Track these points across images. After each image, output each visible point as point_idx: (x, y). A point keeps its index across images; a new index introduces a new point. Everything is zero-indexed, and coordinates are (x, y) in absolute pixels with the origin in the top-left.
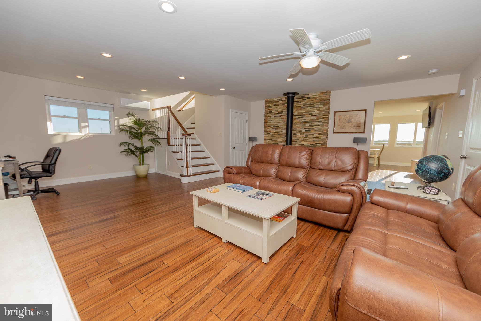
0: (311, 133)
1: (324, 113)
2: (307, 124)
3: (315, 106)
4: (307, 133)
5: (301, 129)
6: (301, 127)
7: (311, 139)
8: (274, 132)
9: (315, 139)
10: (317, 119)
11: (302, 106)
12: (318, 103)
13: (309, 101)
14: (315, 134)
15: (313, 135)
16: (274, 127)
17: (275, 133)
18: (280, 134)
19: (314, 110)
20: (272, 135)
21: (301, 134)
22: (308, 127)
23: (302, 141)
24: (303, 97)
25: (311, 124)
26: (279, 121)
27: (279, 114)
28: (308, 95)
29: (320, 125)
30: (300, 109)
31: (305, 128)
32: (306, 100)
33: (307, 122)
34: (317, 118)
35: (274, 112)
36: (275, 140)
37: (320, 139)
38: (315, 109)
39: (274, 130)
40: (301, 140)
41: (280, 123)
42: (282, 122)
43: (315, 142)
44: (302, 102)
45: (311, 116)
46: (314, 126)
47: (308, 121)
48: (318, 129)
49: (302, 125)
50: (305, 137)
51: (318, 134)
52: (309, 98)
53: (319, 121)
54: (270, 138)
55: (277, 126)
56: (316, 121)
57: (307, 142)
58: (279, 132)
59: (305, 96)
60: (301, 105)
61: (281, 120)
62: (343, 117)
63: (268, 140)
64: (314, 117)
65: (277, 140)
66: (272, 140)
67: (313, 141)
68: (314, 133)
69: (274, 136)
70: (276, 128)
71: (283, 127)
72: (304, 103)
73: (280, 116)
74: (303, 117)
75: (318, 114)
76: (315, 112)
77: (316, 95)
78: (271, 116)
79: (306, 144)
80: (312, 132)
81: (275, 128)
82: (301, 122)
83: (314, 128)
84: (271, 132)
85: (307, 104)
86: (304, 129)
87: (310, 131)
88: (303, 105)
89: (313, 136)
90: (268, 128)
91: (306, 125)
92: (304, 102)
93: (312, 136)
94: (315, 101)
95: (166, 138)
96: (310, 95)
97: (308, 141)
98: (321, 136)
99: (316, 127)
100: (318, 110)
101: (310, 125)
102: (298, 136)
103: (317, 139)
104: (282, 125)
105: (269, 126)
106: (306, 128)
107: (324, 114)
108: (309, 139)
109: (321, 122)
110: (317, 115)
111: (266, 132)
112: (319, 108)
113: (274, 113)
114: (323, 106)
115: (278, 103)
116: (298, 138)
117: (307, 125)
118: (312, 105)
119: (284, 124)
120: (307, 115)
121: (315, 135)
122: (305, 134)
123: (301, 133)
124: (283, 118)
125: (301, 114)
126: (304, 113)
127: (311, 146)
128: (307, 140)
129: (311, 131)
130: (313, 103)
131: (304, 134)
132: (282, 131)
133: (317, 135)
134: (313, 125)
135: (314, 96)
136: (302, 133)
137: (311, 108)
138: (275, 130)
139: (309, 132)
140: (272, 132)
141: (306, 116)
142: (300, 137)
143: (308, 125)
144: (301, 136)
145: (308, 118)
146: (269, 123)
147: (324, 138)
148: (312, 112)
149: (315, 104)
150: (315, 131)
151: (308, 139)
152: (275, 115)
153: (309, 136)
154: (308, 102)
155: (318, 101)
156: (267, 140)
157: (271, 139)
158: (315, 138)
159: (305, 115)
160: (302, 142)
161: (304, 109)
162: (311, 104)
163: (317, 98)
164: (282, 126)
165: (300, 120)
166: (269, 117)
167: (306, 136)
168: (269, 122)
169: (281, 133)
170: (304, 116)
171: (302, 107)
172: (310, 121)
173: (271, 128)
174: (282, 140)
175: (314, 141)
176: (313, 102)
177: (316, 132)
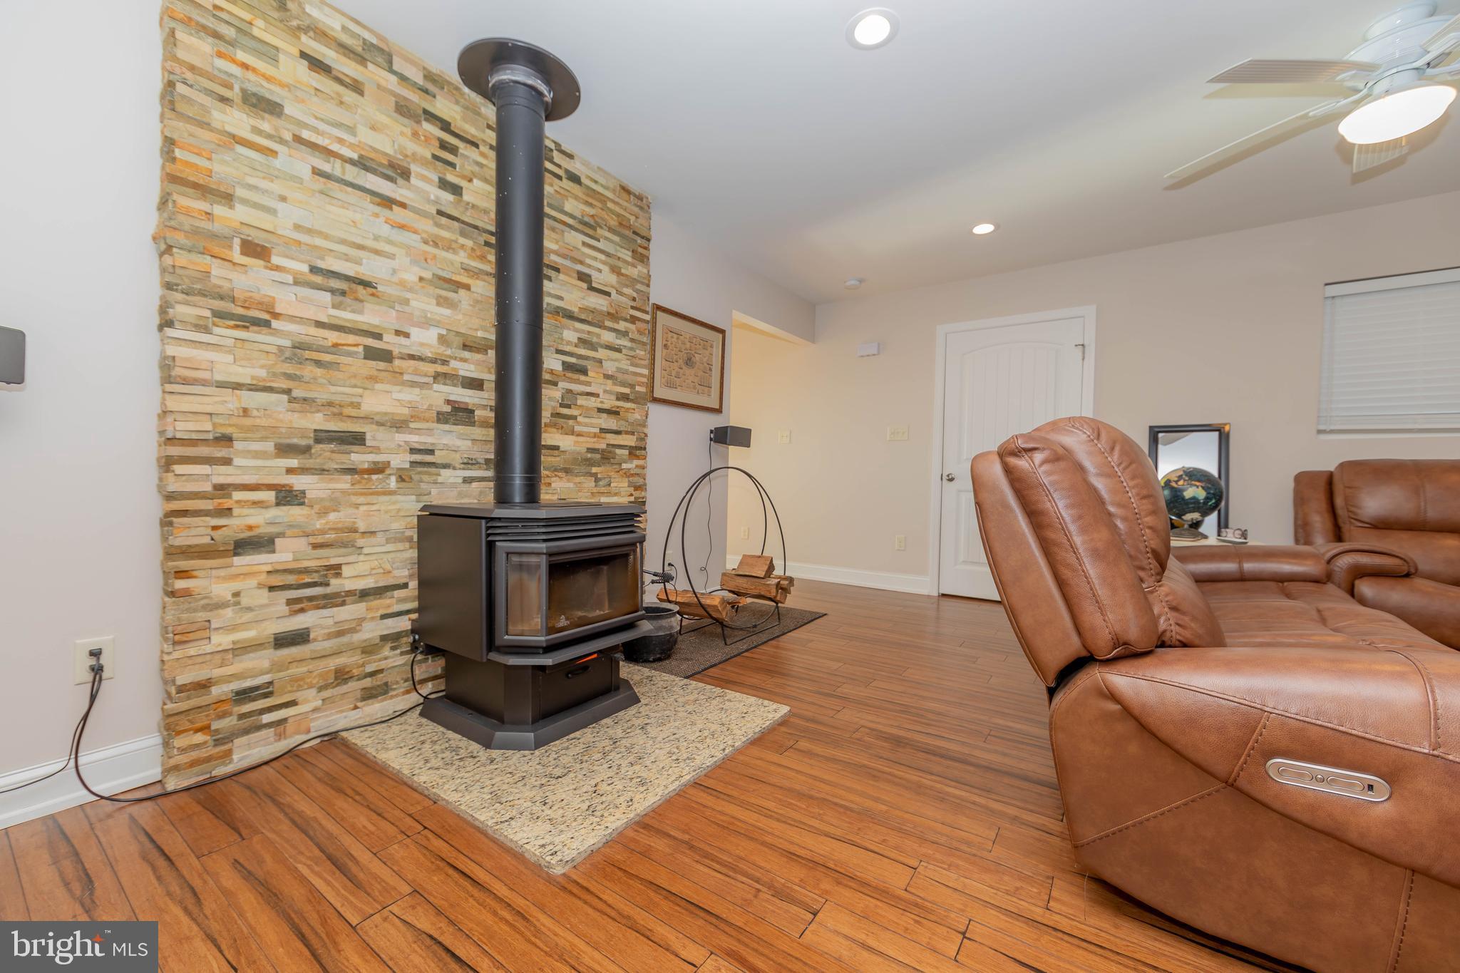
0: (588, 384)
1: (635, 295)
2: (567, 328)
3: (598, 240)
4: (571, 381)
7: (588, 420)
8: (325, 319)
9: (605, 422)
10: (610, 315)
12: (610, 230)
13: (576, 198)
14: (605, 391)
15: (598, 396)
16: (318, 279)
17: (333, 337)
18: (386, 356)
19: (596, 259)
20: (299, 346)
22: (576, 345)
25: (589, 333)
26: (376, 238)
27: (370, 177)
28: (571, 156)
29: (624, 351)
31: (561, 347)
32: (560, 178)
33: (570, 316)
34: (611, 311)
35: (315, 130)
36: (330, 404)
37: (623, 423)
38: (603, 257)
39: (321, 305)
41: (377, 252)
42: (402, 260)
43: (609, 435)
45: (584, 285)
46: (600, 350)
47: (576, 310)
48: (619, 370)
50: (562, 405)
51: (618, 397)
52: (578, 180)
53: (616, 326)
54: (262, 373)
55: (352, 274)
56: (608, 323)
57: (572, 433)
58: (378, 336)
59: (557, 157)
61: (385, 230)
62: (675, 336)
63: (237, 386)
64: (602, 303)
65: (357, 406)
66: (296, 393)
67: (597, 430)
68: (603, 387)
69: (318, 363)
70: (343, 293)
71: (413, 303)
73: (388, 202)
75: (613, 293)
76: (600, 271)
77: (603, 181)
78: (274, 153)
79: (568, 449)
80: (594, 379)
81: (333, 291)
83: (601, 362)
84: (276, 316)
85: (567, 207)
86: (558, 352)
87: (584, 371)
89: (600, 406)
90: (236, 255)
91: (565, 334)
93: (592, 403)
94: (599, 210)
96: (577, 167)
97: (577, 428)
98: (628, 410)
99: (608, 359)
100: (612, 269)
101: (582, 336)
103: (611, 423)
104: (402, 284)
105: (255, 250)
106: (566, 348)
107: (634, 299)
108: (580, 419)
109: (625, 334)
110: (608, 294)
111: (202, 293)
112: (617, 262)
113: (306, 134)
114: (630, 259)
115: (360, 68)
117: (569, 336)
118: (589, 228)
119: (421, 279)
120: (568, 272)
121: (610, 402)
122: (561, 385)
124: (415, 232)
127: (589, 455)
128: (571, 422)
129: (589, 374)
130: (593, 222)
131: (555, 384)
132: (407, 335)
133: (614, 397)
134: (595, 340)
135: (596, 182)
137: (584, 244)
138: (334, 307)
139: (583, 378)
140: (293, 319)
141: (562, 276)
143: (574, 337)
145: (573, 295)
146: (240, 213)
147: (639, 417)
148: (589, 266)
149: (598, 230)
150: (607, 377)
151: (575, 418)
152: (326, 167)
153: (581, 401)
154: (571, 200)
155: (614, 221)
156: (221, 385)
157: (284, 384)
158: (605, 415)
162: (586, 219)
163: (610, 205)
164: (409, 295)
167: (568, 399)
168: (245, 202)
169: (390, 342)
172: (583, 317)
173: (278, 268)
174: (406, 411)
175: (603, 430)
176: (591, 217)
177: (609, 385)
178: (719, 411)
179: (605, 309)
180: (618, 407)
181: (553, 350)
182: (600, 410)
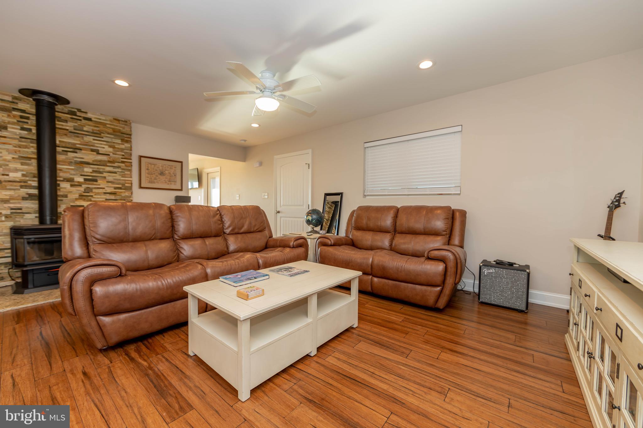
0: (99, 185)
1: (123, 154)
2: (87, 167)
3: (103, 138)
4: (89, 184)
5: (72, 176)
6: (72, 172)
7: (99, 196)
9: (108, 197)
10: (109, 162)
11: (71, 129)
12: (108, 134)
13: (89, 125)
14: (107, 187)
15: (104, 188)
19: (101, 144)
21: (72, 186)
22: (91, 173)
23: (76, 199)
24: (72, 113)
25: (98, 168)
28: (86, 113)
29: (118, 173)
30: (66, 135)
31: (83, 174)
32: (80, 120)
33: (88, 163)
34: (110, 160)
37: (119, 197)
38: (105, 143)
40: (74, 197)
42: (4, 153)
44: (70, 122)
45: (95, 153)
46: (104, 173)
47: (91, 161)
48: (115, 179)
49: (73, 168)
50: (84, 192)
51: (115, 188)
52: (89, 119)
53: (113, 165)
56: (108, 164)
57: (90, 200)
59: (78, 114)
60: (67, 128)
62: (153, 165)
64: (105, 158)
67: (104, 200)
68: (107, 185)
72: (74, 126)
74: (76, 152)
75: (111, 154)
76: (104, 148)
77: (104, 118)
80: (101, 183)
82: (71, 162)
83: (105, 177)
85: (85, 129)
86: (81, 175)
87: (96, 181)
88: (75, 129)
89: (105, 191)
91: (86, 169)
92: (76, 123)
93: (101, 191)
94: (102, 128)
96: (89, 115)
97: (93, 199)
98: (121, 192)
99: (109, 176)
100: (110, 147)
101: (95, 169)
102: (65, 188)
103: (113, 197)
104: (5, 160)
106: (86, 174)
107: (123, 155)
108: (94, 196)
109: (119, 167)
110: (109, 155)
112: (113, 144)
114: (120, 142)
116: (66, 194)
117: (88, 170)
118: (97, 134)
120: (86, 149)
121: (109, 190)
122: (83, 186)
123: (73, 183)
125: (70, 146)
126: (78, 146)
128: (90, 198)
129: (99, 181)
130: (98, 132)
131: (81, 186)
132: (7, 175)
133: (113, 189)
134: (101, 170)
135: (100, 119)
136: (76, 184)
137: (94, 140)
139: (95, 183)
141: (83, 151)
142: (71, 192)
143: (91, 170)
144: (73, 189)
145: (89, 157)
147: (128, 194)
148: (97, 147)
149: (102, 135)
150: (108, 182)
151: (92, 196)
153: (94, 190)
154: (87, 126)
155: (110, 131)
158: (108, 195)
159: (81, 150)
160: (76, 202)
161: (78, 137)
162: (95, 132)
163: (108, 126)
165: (67, 156)
167: (88, 190)
170: (78, 151)
171: (71, 132)
172: (95, 163)
174: (8, 197)
175: (106, 199)
176: (98, 130)
177: (110, 184)
178: (181, 190)
179: (107, 160)
180: (115, 192)
181: (79, 175)
182: (105, 193)
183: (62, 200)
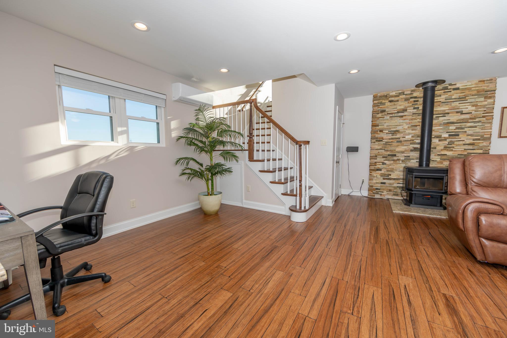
0: (460, 138)
1: (485, 109)
2: (451, 126)
3: (467, 100)
4: (452, 138)
5: (440, 134)
6: (441, 131)
7: (459, 147)
8: (390, 138)
9: (467, 147)
10: (471, 119)
11: (443, 100)
12: (473, 95)
13: (457, 93)
14: (466, 139)
15: (464, 141)
16: (390, 132)
17: (391, 140)
18: (401, 142)
19: (465, 106)
20: (386, 142)
21: (440, 141)
22: (455, 130)
23: (441, 150)
24: (446, 88)
25: (460, 125)
26: (400, 123)
27: (399, 114)
28: (455, 84)
29: (478, 127)
30: (439, 105)
31: (448, 131)
32: (451, 91)
33: (453, 123)
34: (472, 117)
35: (391, 111)
36: (391, 150)
37: (476, 147)
38: (469, 104)
39: (390, 136)
40: (441, 149)
41: (400, 125)
42: (405, 125)
43: (468, 151)
44: (443, 95)
45: (460, 114)
46: (465, 129)
47: (455, 121)
48: (474, 132)
49: (442, 128)
50: (448, 145)
51: (474, 140)
52: (458, 89)
53: (474, 121)
54: (381, 147)
55: (395, 130)
56: (469, 121)
57: (452, 151)
58: (399, 139)
59: (449, 87)
60: (441, 100)
61: (402, 121)
63: (378, 149)
64: (467, 116)
65: (395, 150)
66: (386, 149)
67: (463, 149)
68: (466, 138)
69: (389, 145)
70: (394, 133)
71: (406, 132)
72: (446, 97)
73: (402, 116)
74: (445, 116)
75: (473, 112)
76: (467, 108)
77: (470, 84)
78: (384, 117)
79: (450, 155)
80: (462, 137)
81: (392, 133)
82: (441, 124)
83: (466, 132)
84: (383, 139)
85: (453, 97)
86: (447, 132)
87: (458, 135)
88: (446, 100)
89: (464, 143)
90: (379, 133)
91: (451, 128)
92: (447, 95)
93: (461, 143)
94: (467, 92)
95: (247, 150)
96: (457, 86)
97: (454, 149)
98: (479, 143)
99: (469, 130)
100: (473, 106)
101: (458, 127)
102: (435, 143)
103: (471, 147)
104: (404, 129)
105: (381, 131)
106: (451, 131)
107: (485, 111)
108: (455, 147)
109: (479, 122)
110: (471, 113)
111: (375, 139)
112: (476, 103)
113: (389, 112)
114: (483, 100)
115: (398, 98)
116: (435, 146)
117: (452, 128)
118: (462, 99)
119: (408, 127)
120: (452, 113)
121: (468, 142)
122: (448, 140)
123: (440, 139)
124: (408, 119)
125: (441, 112)
126: (447, 111)
127: (459, 156)
128: (452, 148)
129: (460, 136)
130: (464, 97)
131: (446, 140)
132: (405, 137)
133: (472, 140)
134: (463, 126)
135: (466, 86)
136: (443, 139)
137: (459, 104)
138: (392, 136)
139: (457, 137)
140: (386, 139)
141: (450, 115)
142: (438, 145)
143: (454, 128)
144: (441, 143)
145: (454, 118)
146: (380, 127)
148: (462, 109)
149: (467, 98)
150: (468, 135)
151: (453, 147)
152: (392, 116)
153: (456, 143)
154: (455, 95)
155: (475, 92)
156: (376, 149)
157: (384, 148)
158: (467, 145)
159: (449, 113)
160: (441, 152)
161: (447, 105)
162: (461, 97)
163: (472, 89)
164: (405, 130)
165: (438, 120)
166: (380, 119)
167: (451, 143)
168: (380, 125)
169: (402, 139)
170: (446, 115)
171: (442, 103)
172: (458, 122)
173: (384, 133)
174: (404, 150)
175: (465, 149)
176: (464, 95)
177: (469, 137)
179: (469, 117)
180: (474, 143)
181: (446, 132)
182: (464, 144)
183: (432, 151)
